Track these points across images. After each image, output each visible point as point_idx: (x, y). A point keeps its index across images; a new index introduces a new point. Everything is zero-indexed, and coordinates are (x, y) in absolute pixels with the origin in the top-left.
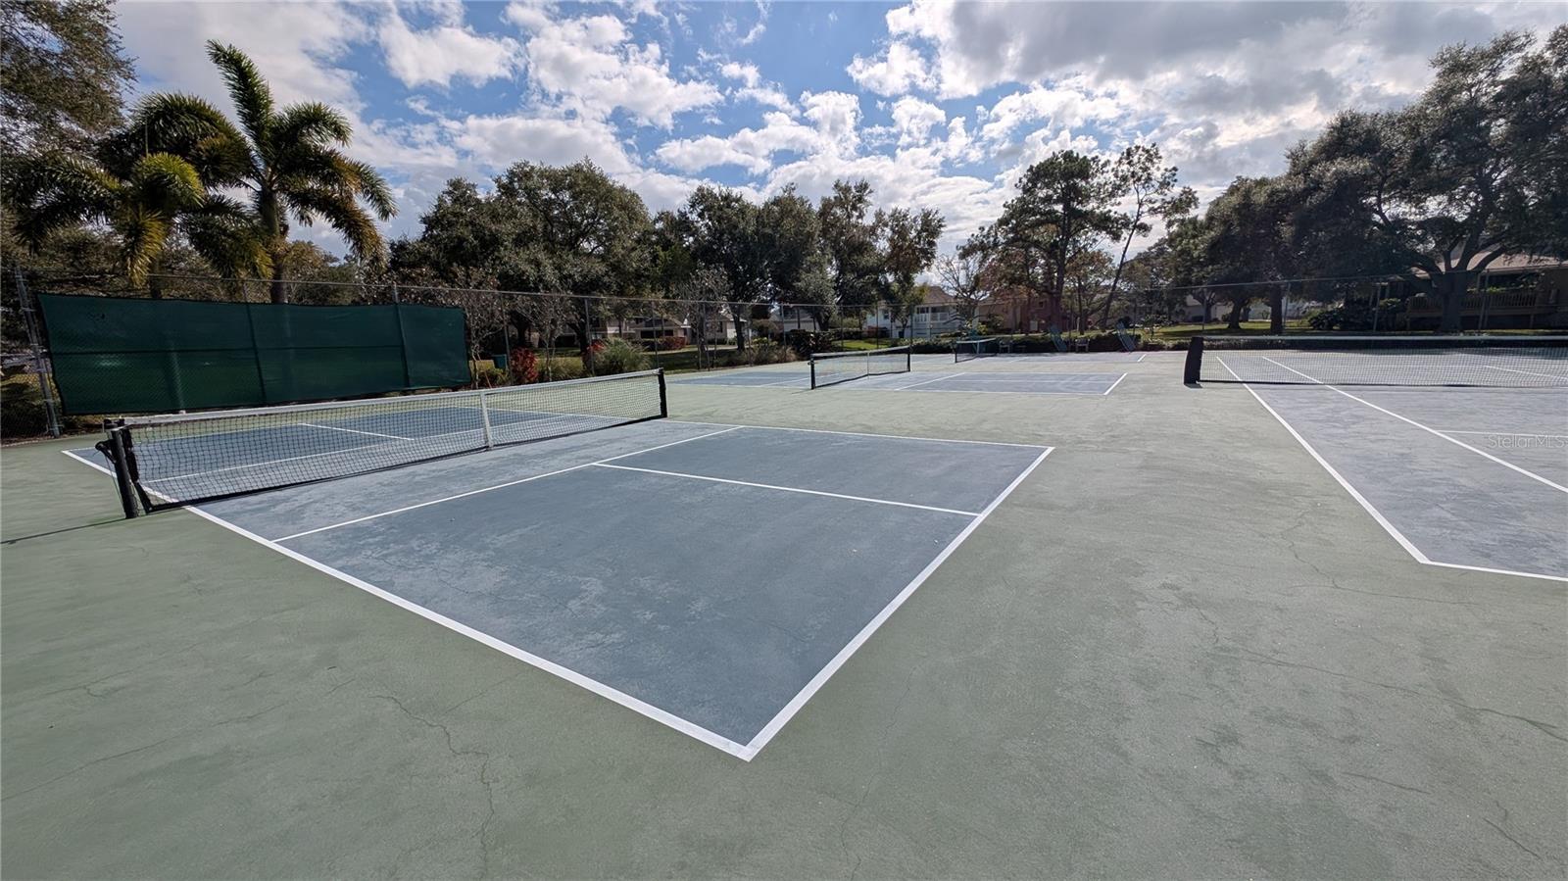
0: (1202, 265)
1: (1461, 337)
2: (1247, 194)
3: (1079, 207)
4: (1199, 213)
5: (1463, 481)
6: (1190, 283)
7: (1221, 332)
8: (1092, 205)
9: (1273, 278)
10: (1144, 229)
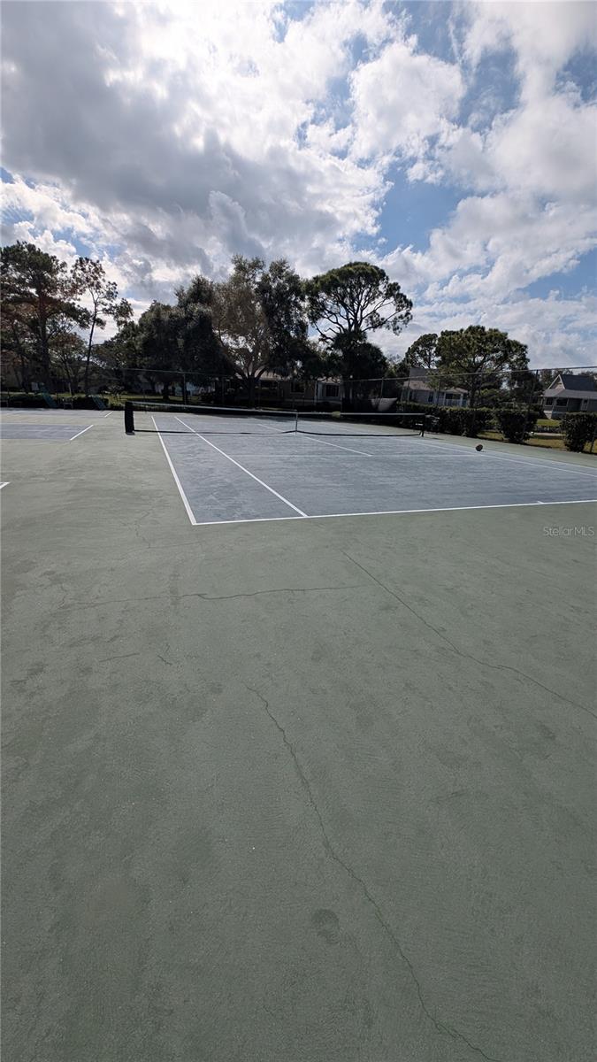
0: (142, 356)
1: (254, 410)
2: (158, 313)
3: (50, 295)
4: (135, 318)
5: (227, 480)
6: (136, 367)
7: (159, 401)
8: (58, 296)
9: (178, 370)
10: (101, 323)
